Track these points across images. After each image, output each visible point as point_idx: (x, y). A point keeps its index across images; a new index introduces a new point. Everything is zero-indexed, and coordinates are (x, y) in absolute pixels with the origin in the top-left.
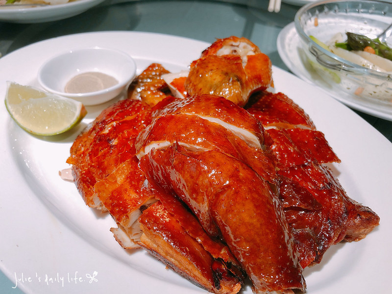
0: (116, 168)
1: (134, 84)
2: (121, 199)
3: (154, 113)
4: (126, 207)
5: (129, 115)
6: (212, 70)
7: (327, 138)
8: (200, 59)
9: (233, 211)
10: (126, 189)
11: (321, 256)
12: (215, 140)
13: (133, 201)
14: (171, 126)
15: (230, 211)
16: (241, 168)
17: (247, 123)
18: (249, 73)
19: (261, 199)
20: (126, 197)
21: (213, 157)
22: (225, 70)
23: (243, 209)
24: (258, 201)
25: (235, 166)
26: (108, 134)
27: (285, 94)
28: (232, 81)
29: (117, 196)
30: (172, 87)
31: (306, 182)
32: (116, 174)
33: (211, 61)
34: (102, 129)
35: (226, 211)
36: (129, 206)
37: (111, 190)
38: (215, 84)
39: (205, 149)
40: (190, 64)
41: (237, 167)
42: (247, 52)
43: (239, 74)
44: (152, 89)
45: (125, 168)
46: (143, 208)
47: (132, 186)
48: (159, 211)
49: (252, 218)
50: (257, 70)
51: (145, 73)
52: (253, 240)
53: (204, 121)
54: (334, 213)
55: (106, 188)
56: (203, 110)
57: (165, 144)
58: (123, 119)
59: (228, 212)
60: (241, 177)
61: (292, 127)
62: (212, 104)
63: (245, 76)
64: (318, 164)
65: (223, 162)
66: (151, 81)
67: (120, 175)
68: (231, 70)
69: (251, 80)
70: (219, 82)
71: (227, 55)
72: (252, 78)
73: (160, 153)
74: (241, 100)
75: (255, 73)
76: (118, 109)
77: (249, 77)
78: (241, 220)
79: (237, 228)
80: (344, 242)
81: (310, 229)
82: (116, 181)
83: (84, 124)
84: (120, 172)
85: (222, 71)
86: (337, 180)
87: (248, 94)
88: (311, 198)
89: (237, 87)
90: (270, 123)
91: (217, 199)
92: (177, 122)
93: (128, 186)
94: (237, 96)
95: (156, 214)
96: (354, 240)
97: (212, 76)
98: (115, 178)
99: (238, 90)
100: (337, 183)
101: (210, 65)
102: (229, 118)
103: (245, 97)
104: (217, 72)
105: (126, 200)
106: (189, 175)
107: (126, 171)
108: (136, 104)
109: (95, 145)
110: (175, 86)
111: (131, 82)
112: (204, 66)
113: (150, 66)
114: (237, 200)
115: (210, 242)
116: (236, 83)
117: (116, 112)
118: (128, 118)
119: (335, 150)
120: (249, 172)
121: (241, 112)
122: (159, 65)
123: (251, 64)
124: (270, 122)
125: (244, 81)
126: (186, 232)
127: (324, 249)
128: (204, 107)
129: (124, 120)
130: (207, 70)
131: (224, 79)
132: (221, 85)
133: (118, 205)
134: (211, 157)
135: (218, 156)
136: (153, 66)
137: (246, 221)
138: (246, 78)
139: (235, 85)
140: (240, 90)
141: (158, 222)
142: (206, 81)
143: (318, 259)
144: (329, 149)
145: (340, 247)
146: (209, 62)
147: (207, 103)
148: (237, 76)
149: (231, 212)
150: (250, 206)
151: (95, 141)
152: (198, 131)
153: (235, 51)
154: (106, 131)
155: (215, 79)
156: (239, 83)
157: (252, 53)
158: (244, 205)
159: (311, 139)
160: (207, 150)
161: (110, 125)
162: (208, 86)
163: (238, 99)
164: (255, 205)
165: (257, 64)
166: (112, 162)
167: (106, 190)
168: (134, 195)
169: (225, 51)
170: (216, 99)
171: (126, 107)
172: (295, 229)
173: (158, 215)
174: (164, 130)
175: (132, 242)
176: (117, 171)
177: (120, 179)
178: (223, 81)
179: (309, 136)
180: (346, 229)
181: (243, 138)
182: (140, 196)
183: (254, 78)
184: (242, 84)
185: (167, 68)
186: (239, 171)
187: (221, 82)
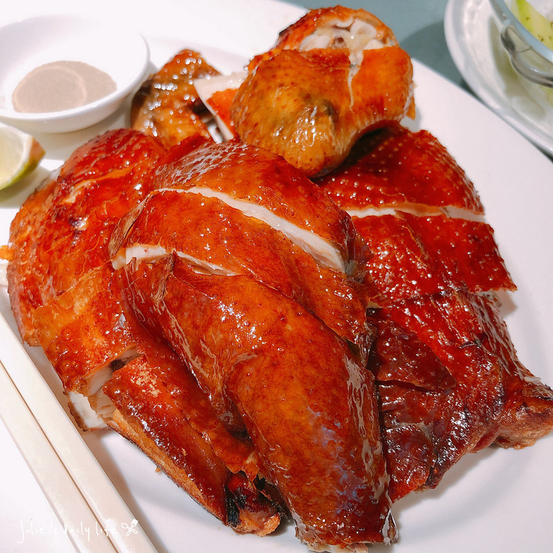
0: (77, 280)
1: (143, 93)
2: (76, 345)
3: (160, 170)
4: (82, 364)
5: (118, 168)
6: (281, 85)
7: (498, 237)
8: (270, 53)
9: (264, 397)
10: (88, 326)
11: (439, 476)
12: (249, 254)
13: (97, 353)
14: (170, 216)
15: (259, 396)
16: (291, 316)
17: (318, 220)
18: (358, 94)
19: (321, 378)
20: (85, 342)
21: (239, 291)
22: (306, 87)
23: (283, 395)
24: (314, 383)
25: (279, 310)
26: (74, 205)
27: (435, 134)
28: (316, 115)
29: (70, 339)
30: (210, 108)
31: (435, 331)
32: (74, 292)
33: (283, 64)
34: (65, 193)
35: (254, 395)
36: (88, 362)
37: (60, 326)
38: (284, 118)
39: (228, 271)
40: (248, 63)
41: (284, 312)
42: (366, 44)
43: (334, 99)
44: (178, 105)
45: (91, 283)
46: (116, 365)
47: (98, 321)
48: (142, 374)
49: (297, 412)
50: (378, 86)
51: (166, 71)
52: (297, 453)
53: (232, 212)
54: (479, 396)
55: (52, 321)
56: (238, 187)
57: (158, 251)
58: (103, 175)
59: (254, 397)
60: (287, 334)
61: (431, 213)
62: (258, 175)
63: (346, 101)
64: (469, 292)
65: (257, 301)
66: (176, 88)
67: (81, 297)
68: (320, 88)
69: (359, 109)
70: (291, 113)
71: (320, 51)
72: (364, 105)
73: (146, 269)
74: (329, 153)
75: (371, 94)
76: (100, 152)
77: (355, 104)
78: (278, 416)
79: (271, 429)
80: (494, 446)
81: (426, 424)
82: (72, 309)
83: (44, 171)
84: (82, 290)
85: (301, 89)
86: (504, 324)
87: (349, 141)
88: (436, 367)
89: (325, 127)
90: (385, 202)
91: (239, 372)
92: (182, 210)
93: (90, 321)
94: (322, 147)
95: (136, 380)
96: (513, 446)
97: (281, 100)
98: (71, 301)
99: (327, 134)
100: (499, 334)
101: (280, 73)
102: (284, 208)
103: (342, 145)
104: (290, 91)
105: (84, 348)
106: (190, 322)
107: (92, 290)
108: (135, 143)
109: (49, 226)
110: (215, 108)
111: (138, 88)
112: (268, 74)
113: (177, 57)
114: (274, 379)
115: (227, 442)
116: (324, 119)
117: (95, 157)
118: (115, 174)
119: (509, 265)
120: (307, 323)
121: (310, 195)
122: (195, 55)
123: (368, 72)
124: (387, 200)
125: (342, 114)
126: (186, 419)
127: (448, 464)
128: (240, 181)
129: (108, 176)
130: (272, 85)
131: (302, 108)
132: (294, 122)
133: (70, 357)
134: (236, 290)
135: (250, 287)
136: (184, 55)
137: (287, 418)
138: (348, 105)
139: (322, 123)
140: (331, 134)
141: (137, 397)
142: (268, 108)
143: (433, 480)
144: (498, 260)
145: (487, 455)
146: (279, 67)
147: (249, 170)
148: (329, 104)
149: (261, 398)
150: (297, 390)
151: (49, 218)
152: (217, 234)
153: (341, 40)
154: (71, 199)
155: (283, 107)
156: (330, 119)
157: (376, 45)
158: (285, 389)
159: (465, 240)
160: (231, 274)
161: (79, 186)
162: (270, 120)
163: (325, 153)
164: (307, 390)
165: (380, 72)
166: (72, 268)
167: (51, 325)
168: (99, 341)
169: (318, 41)
170: (268, 162)
171: (115, 149)
172: (398, 421)
173: (138, 382)
174: (158, 224)
175: (101, 419)
176: (78, 286)
177: (80, 305)
178: (299, 114)
179: (461, 234)
180: (497, 427)
181: (307, 250)
182: (110, 343)
183: (367, 105)
184: (337, 121)
185: (211, 61)
186: (285, 322)
187: (295, 115)
